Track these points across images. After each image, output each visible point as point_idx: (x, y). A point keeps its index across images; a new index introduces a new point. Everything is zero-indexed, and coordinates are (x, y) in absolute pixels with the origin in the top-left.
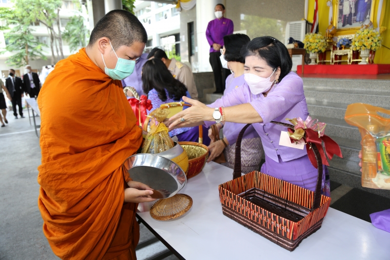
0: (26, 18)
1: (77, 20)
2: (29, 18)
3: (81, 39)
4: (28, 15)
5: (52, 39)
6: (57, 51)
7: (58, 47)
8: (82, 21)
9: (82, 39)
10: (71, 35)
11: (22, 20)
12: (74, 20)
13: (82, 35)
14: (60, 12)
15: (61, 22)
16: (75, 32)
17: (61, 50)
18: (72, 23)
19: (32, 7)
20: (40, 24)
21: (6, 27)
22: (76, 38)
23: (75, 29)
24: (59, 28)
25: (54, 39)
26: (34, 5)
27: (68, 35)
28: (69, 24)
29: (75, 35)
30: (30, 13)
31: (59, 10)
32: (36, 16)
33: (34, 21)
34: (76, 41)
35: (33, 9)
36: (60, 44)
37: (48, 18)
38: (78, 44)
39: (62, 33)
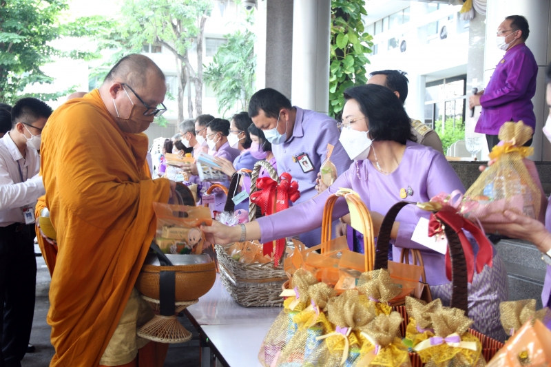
0: (135, 35)
1: (242, 41)
2: (143, 36)
3: (245, 83)
4: (141, 29)
5: (183, 82)
6: (191, 108)
7: (193, 100)
8: (251, 44)
9: (247, 84)
10: (223, 75)
11: (127, 40)
12: (233, 41)
13: (247, 73)
14: (206, 24)
15: (207, 43)
16: (234, 68)
17: (199, 106)
18: (229, 48)
19: (151, 13)
20: (164, 48)
21: (95, 55)
22: (233, 82)
23: (234, 62)
24: (200, 58)
25: (188, 80)
26: (154, 10)
27: (218, 73)
28: (222, 49)
29: (233, 74)
30: (146, 25)
31: (204, 20)
32: (156, 32)
33: (151, 42)
34: (233, 87)
35: (153, 16)
36: (199, 94)
37: (179, 36)
38: (237, 95)
39: (204, 70)
